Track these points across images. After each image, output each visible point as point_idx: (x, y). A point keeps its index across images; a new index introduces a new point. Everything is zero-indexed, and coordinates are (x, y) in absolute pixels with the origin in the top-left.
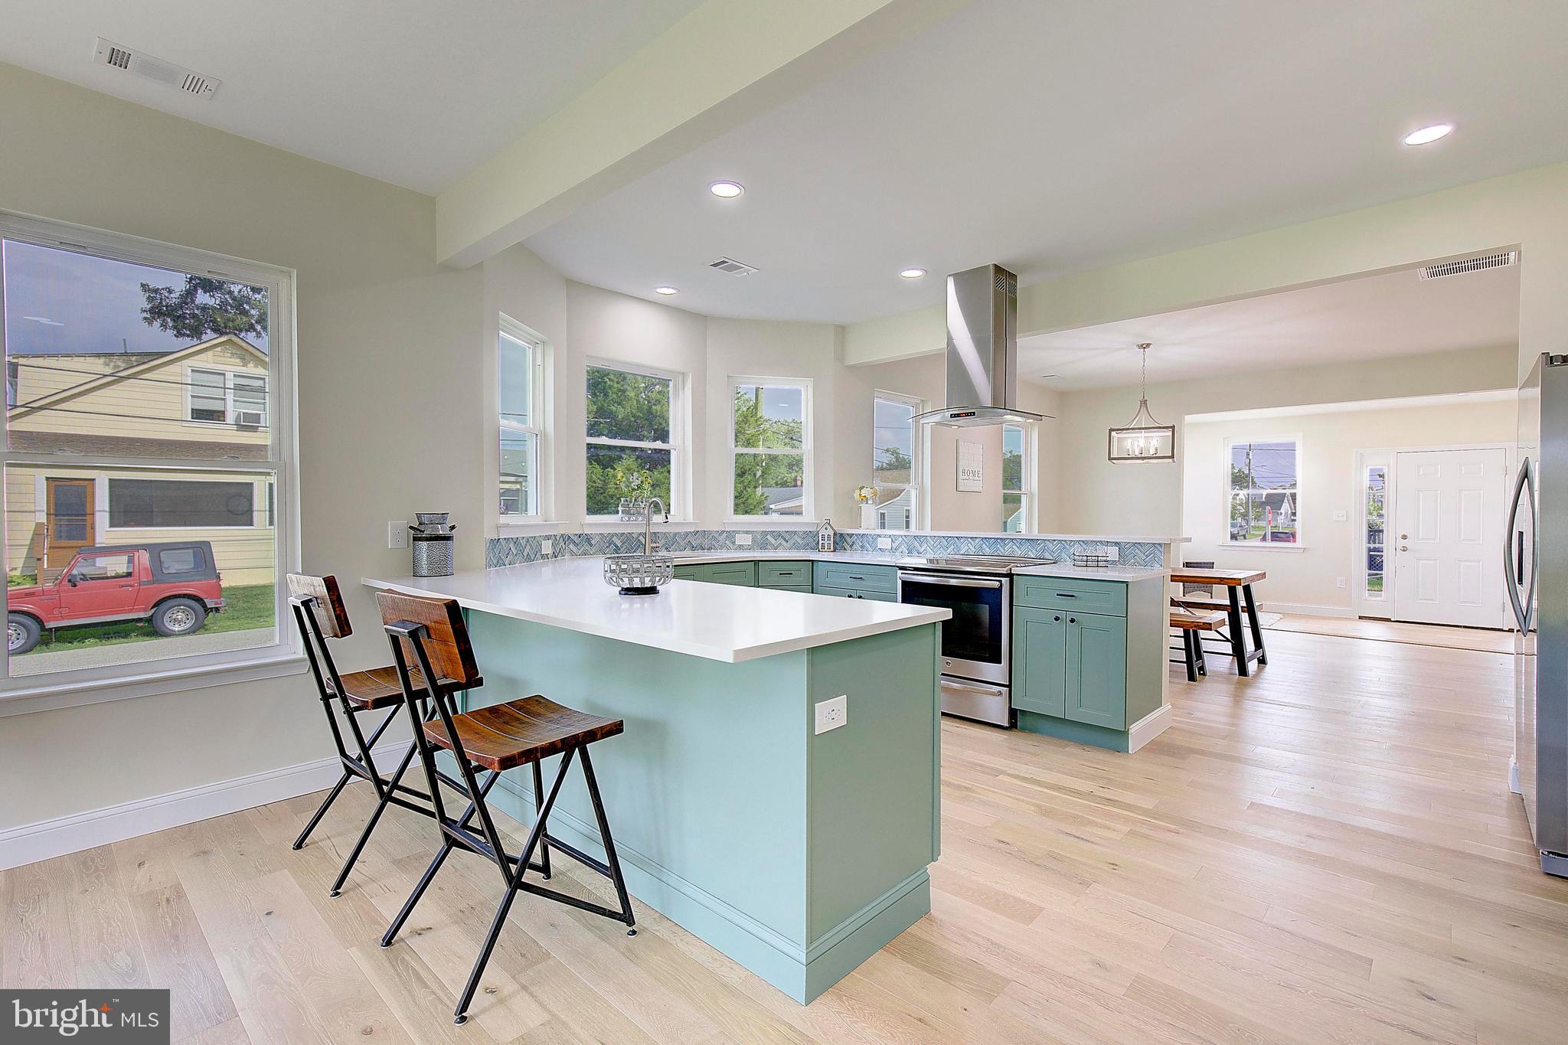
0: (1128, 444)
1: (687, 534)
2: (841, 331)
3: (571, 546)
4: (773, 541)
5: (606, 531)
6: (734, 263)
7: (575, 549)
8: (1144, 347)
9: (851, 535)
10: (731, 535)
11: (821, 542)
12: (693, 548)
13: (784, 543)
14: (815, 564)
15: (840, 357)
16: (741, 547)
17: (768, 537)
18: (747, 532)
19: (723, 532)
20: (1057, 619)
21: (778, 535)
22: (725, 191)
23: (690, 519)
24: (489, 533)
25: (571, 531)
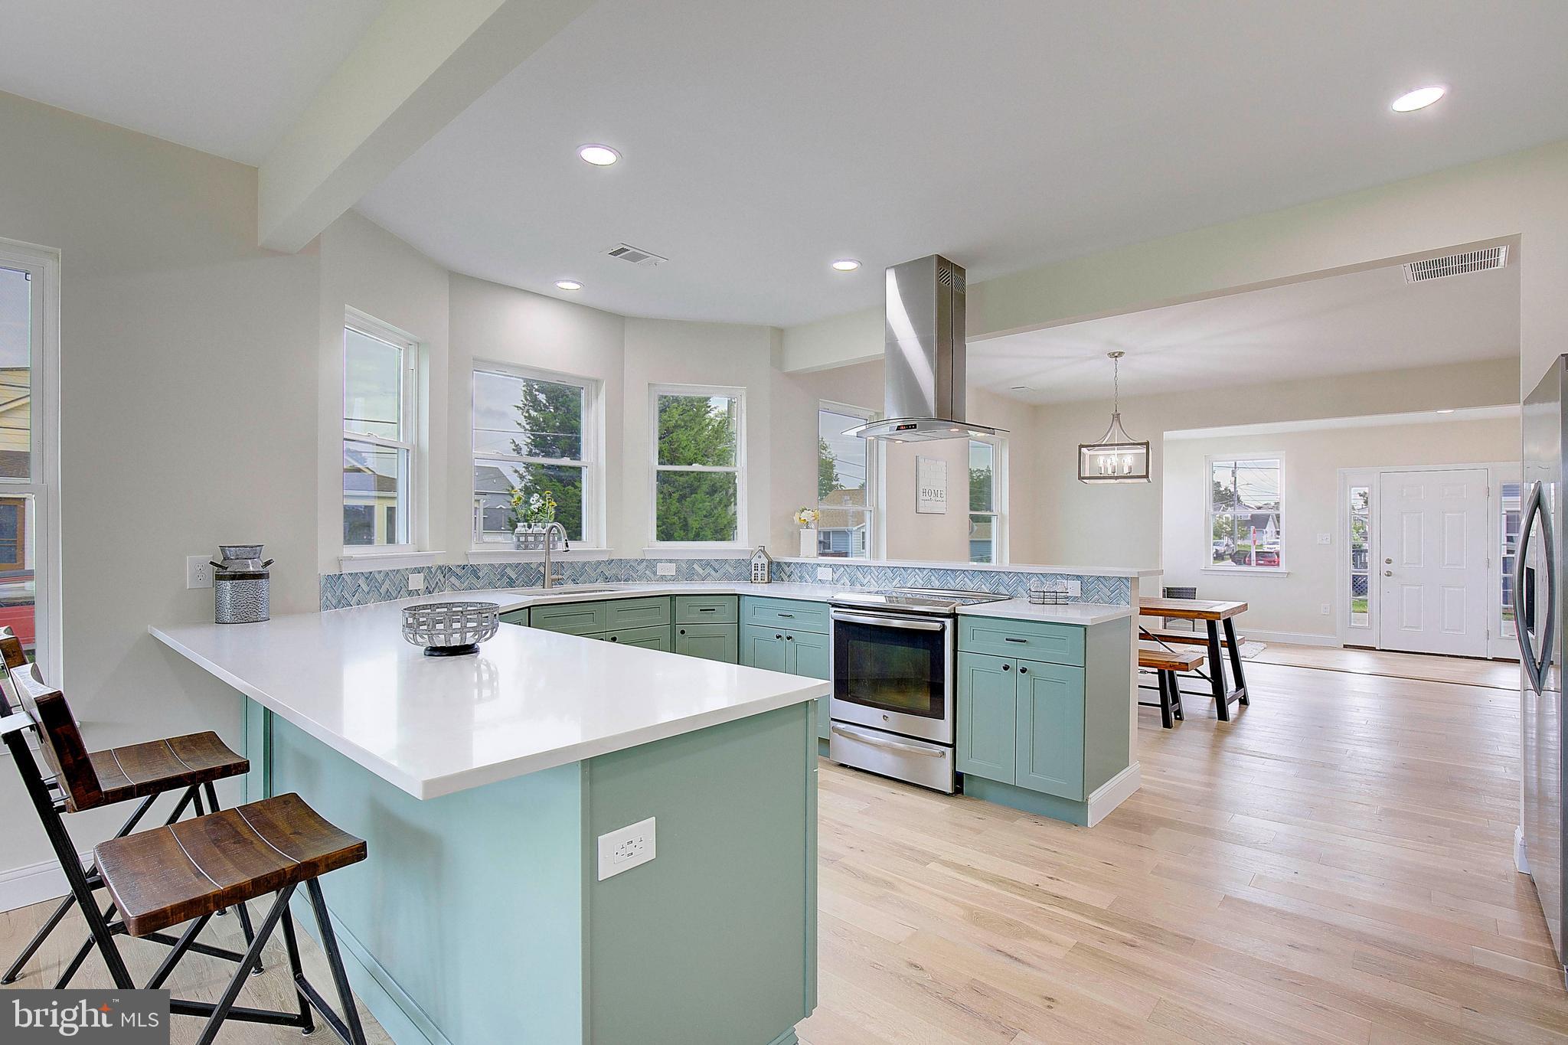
0: (1101, 461)
1: (599, 563)
2: (779, 333)
3: (453, 579)
4: (700, 571)
5: (496, 561)
6: (634, 250)
7: (457, 583)
8: (1116, 355)
9: (789, 564)
10: (652, 564)
11: (754, 572)
12: (607, 579)
13: (713, 572)
14: (742, 598)
15: (778, 360)
16: (663, 578)
17: (695, 566)
18: (671, 561)
19: (642, 561)
20: (1006, 668)
21: (707, 564)
22: (599, 156)
23: (604, 547)
24: (326, 567)
25: (453, 562)
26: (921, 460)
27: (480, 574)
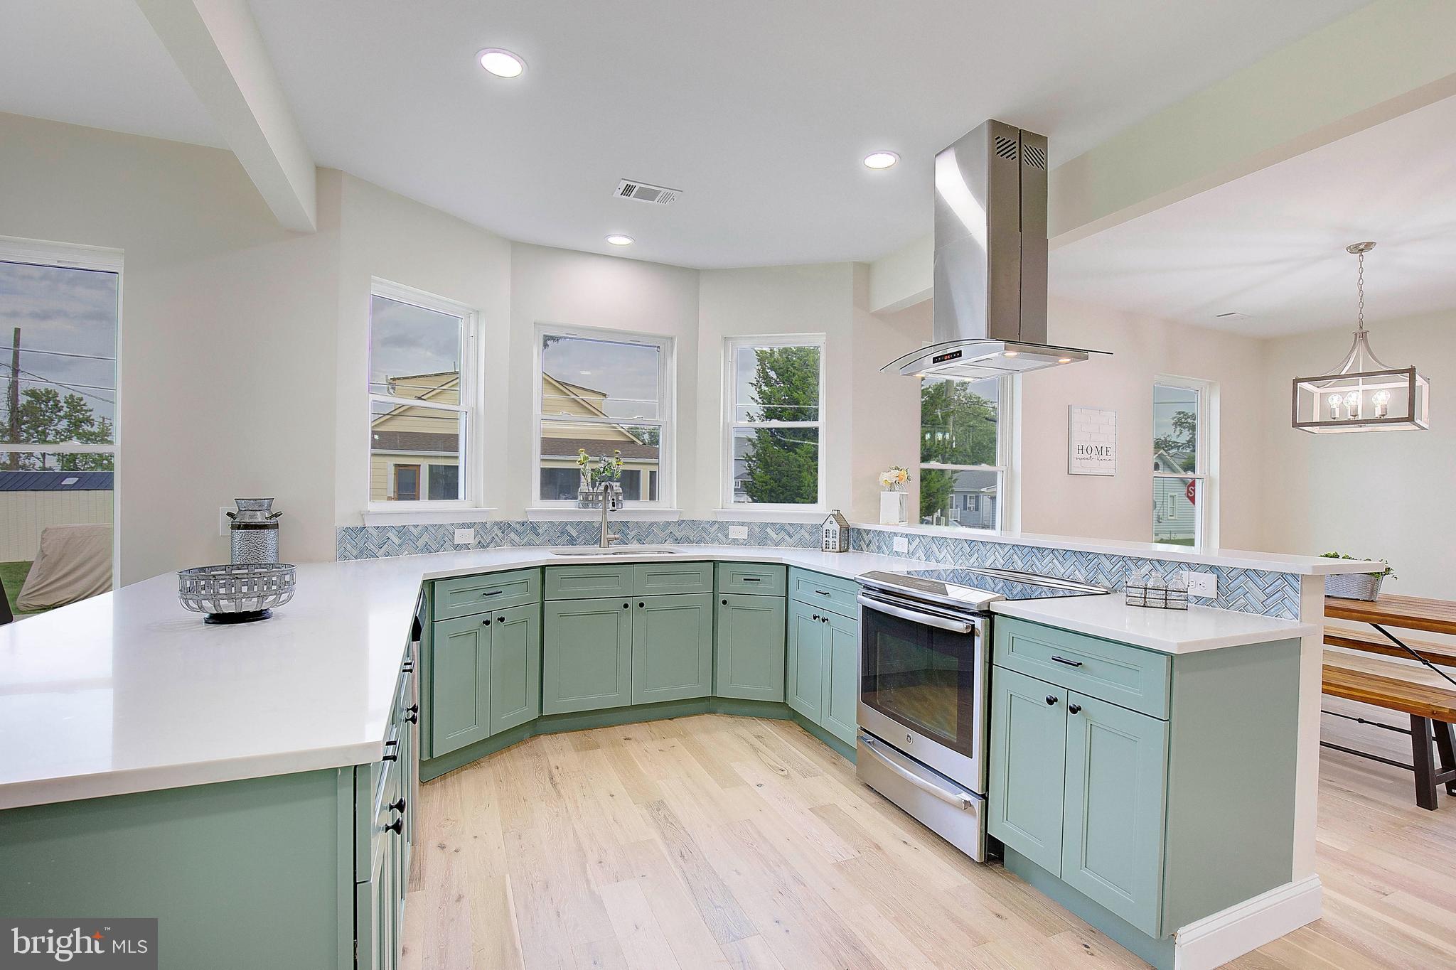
1: (669, 523)
2: (865, 270)
3: (512, 535)
4: (774, 536)
5: (557, 519)
6: (643, 186)
7: (516, 539)
8: (1361, 249)
9: (868, 532)
10: (724, 527)
11: (825, 539)
12: (677, 541)
13: (787, 538)
14: (790, 569)
15: (863, 299)
16: (735, 542)
17: (769, 530)
18: (743, 524)
19: (714, 523)
20: (1051, 701)
21: (781, 528)
23: (675, 508)
24: (344, 516)
25: (515, 518)
26: (1075, 411)
27: (540, 531)
